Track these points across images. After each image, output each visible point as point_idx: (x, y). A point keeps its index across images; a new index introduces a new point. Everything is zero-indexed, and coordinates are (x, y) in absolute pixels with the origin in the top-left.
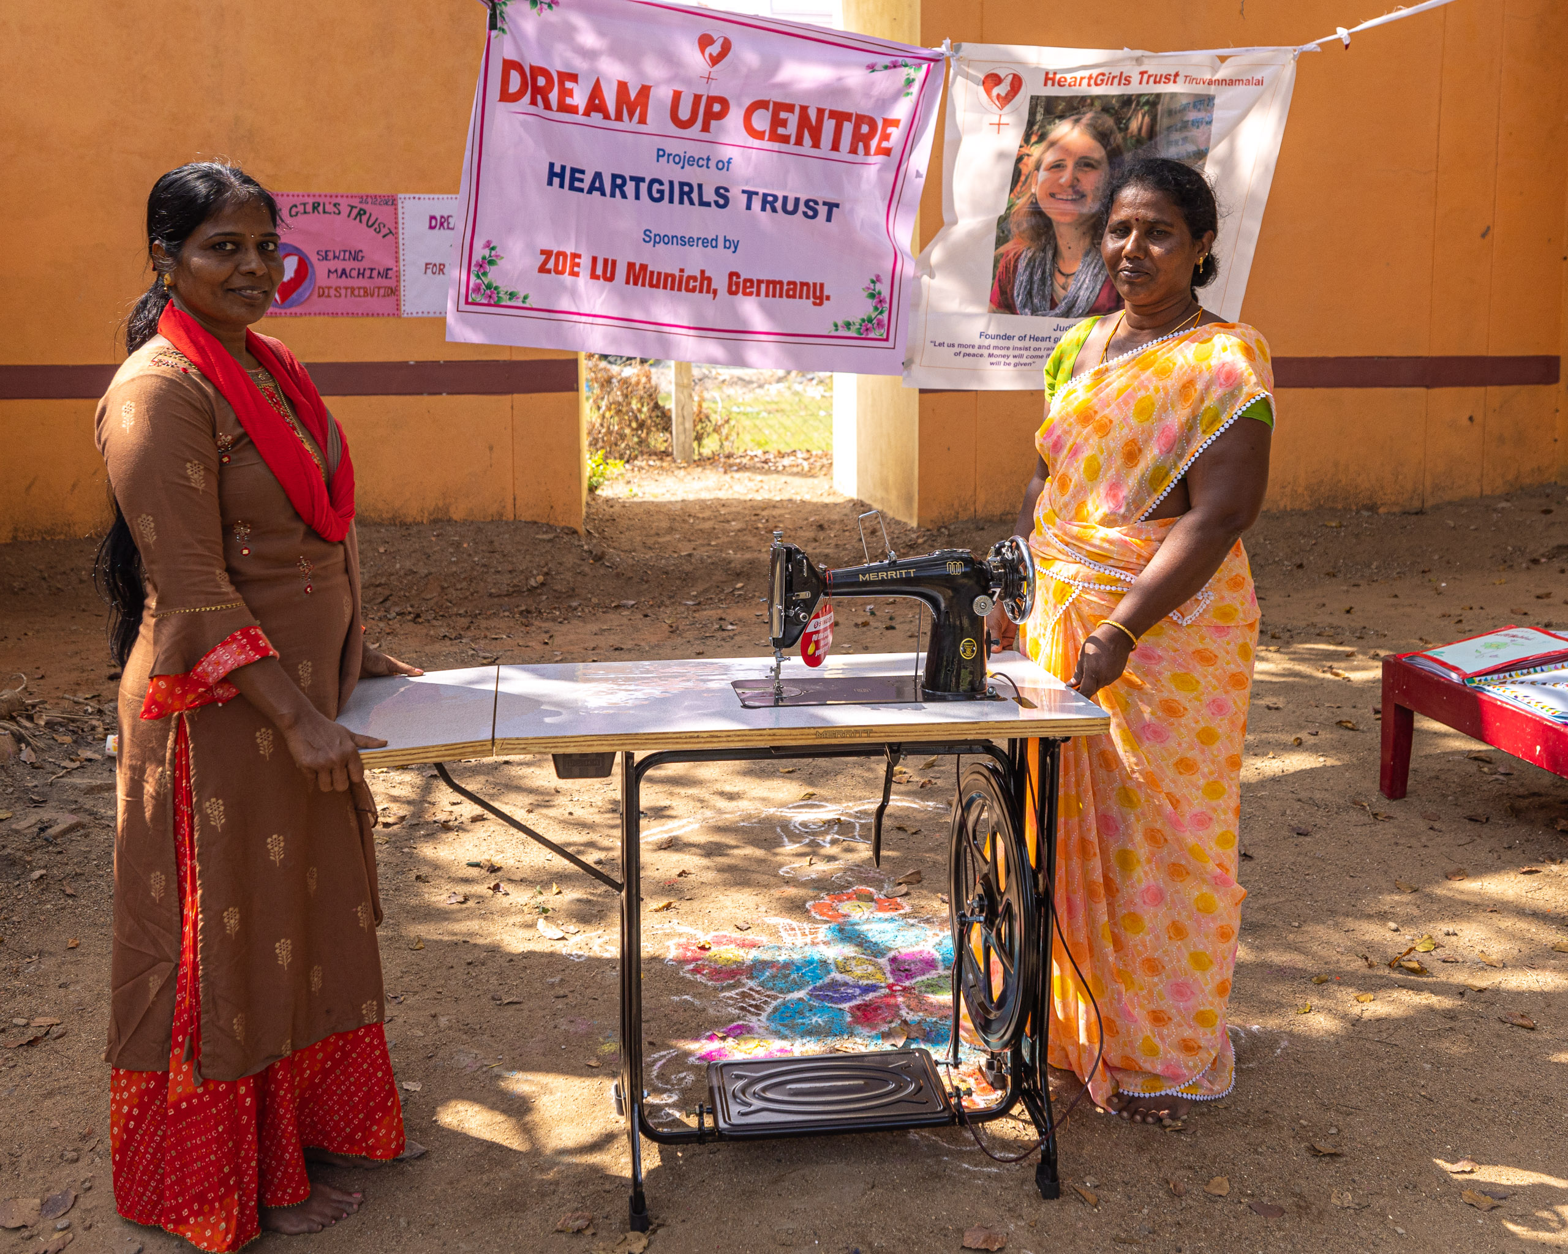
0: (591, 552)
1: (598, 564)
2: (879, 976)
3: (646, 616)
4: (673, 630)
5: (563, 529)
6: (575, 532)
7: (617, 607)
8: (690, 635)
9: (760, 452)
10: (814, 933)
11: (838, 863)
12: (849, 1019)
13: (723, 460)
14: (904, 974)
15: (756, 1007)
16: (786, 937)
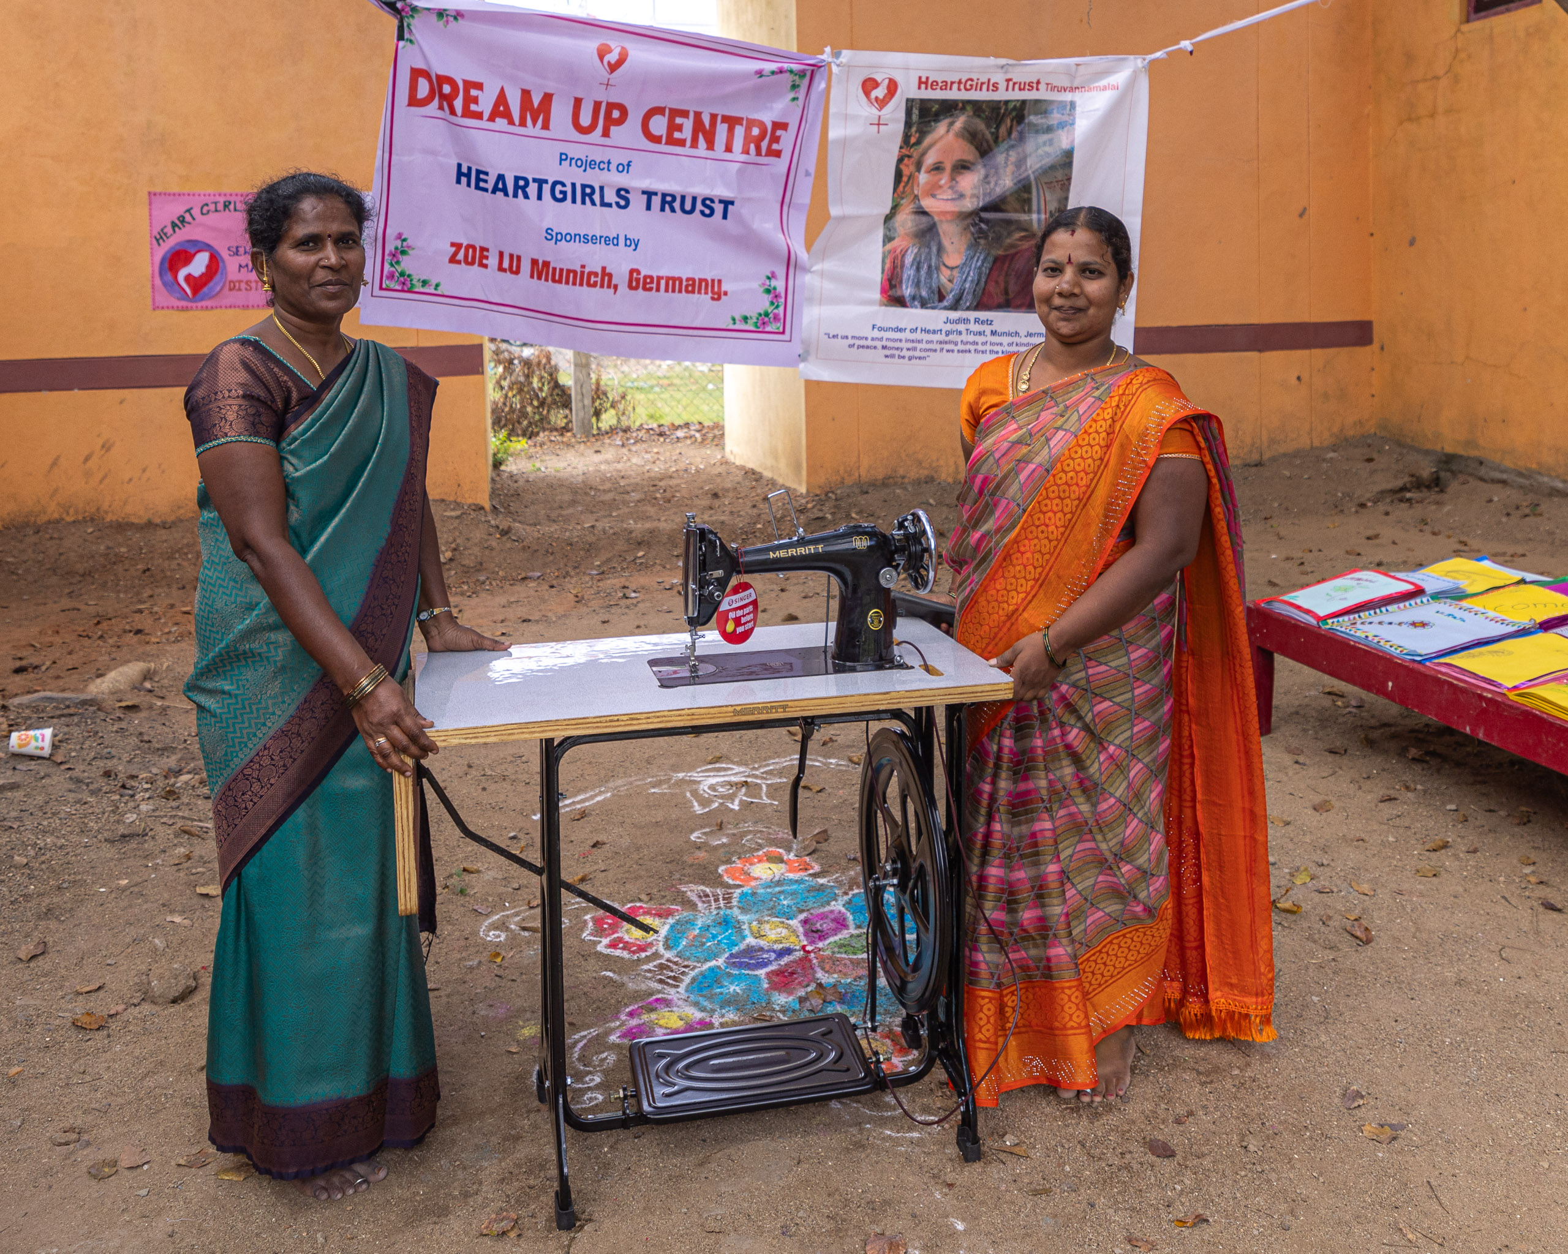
0: (498, 527)
1: (504, 538)
2: (793, 939)
3: (552, 587)
4: (579, 600)
5: (469, 506)
6: (482, 508)
7: (524, 579)
8: (595, 604)
9: (655, 426)
10: (728, 899)
11: (748, 826)
12: (766, 986)
13: (621, 434)
14: (814, 933)
15: (674, 978)
16: (700, 905)
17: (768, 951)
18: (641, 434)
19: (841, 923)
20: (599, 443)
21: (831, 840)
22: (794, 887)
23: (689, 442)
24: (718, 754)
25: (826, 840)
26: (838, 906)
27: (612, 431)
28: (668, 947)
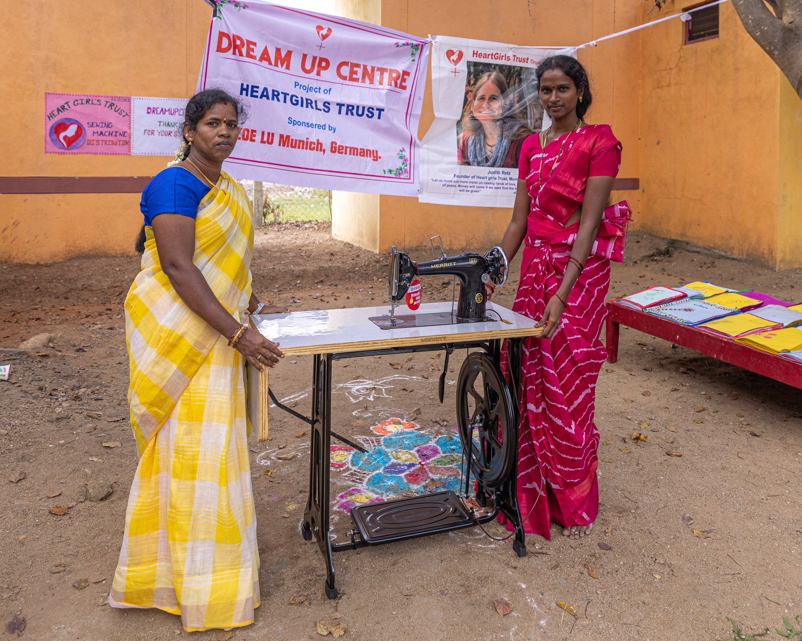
2: (414, 459)
9: (294, 221)
10: (378, 442)
11: (380, 408)
12: (406, 481)
13: (277, 225)
14: (425, 457)
15: (360, 479)
16: (365, 445)
17: (403, 465)
18: (287, 225)
19: (436, 452)
20: (266, 230)
21: (422, 413)
22: (409, 435)
23: (311, 230)
24: (357, 375)
25: (420, 413)
26: (432, 443)
27: (272, 224)
28: (353, 465)
